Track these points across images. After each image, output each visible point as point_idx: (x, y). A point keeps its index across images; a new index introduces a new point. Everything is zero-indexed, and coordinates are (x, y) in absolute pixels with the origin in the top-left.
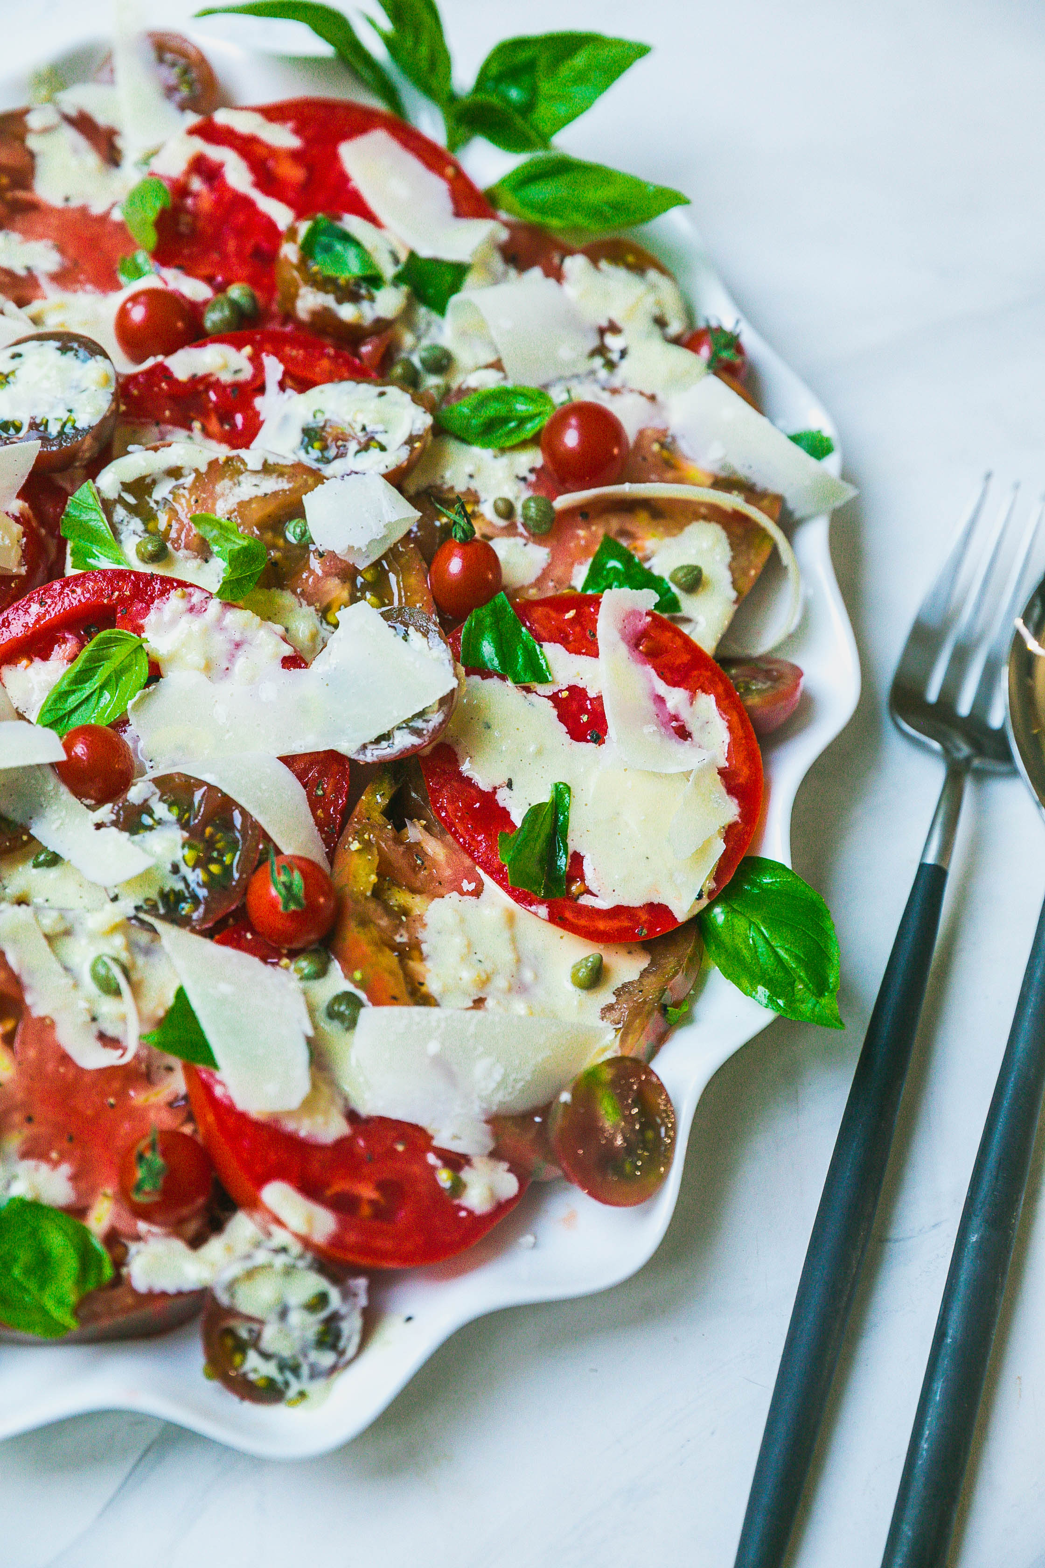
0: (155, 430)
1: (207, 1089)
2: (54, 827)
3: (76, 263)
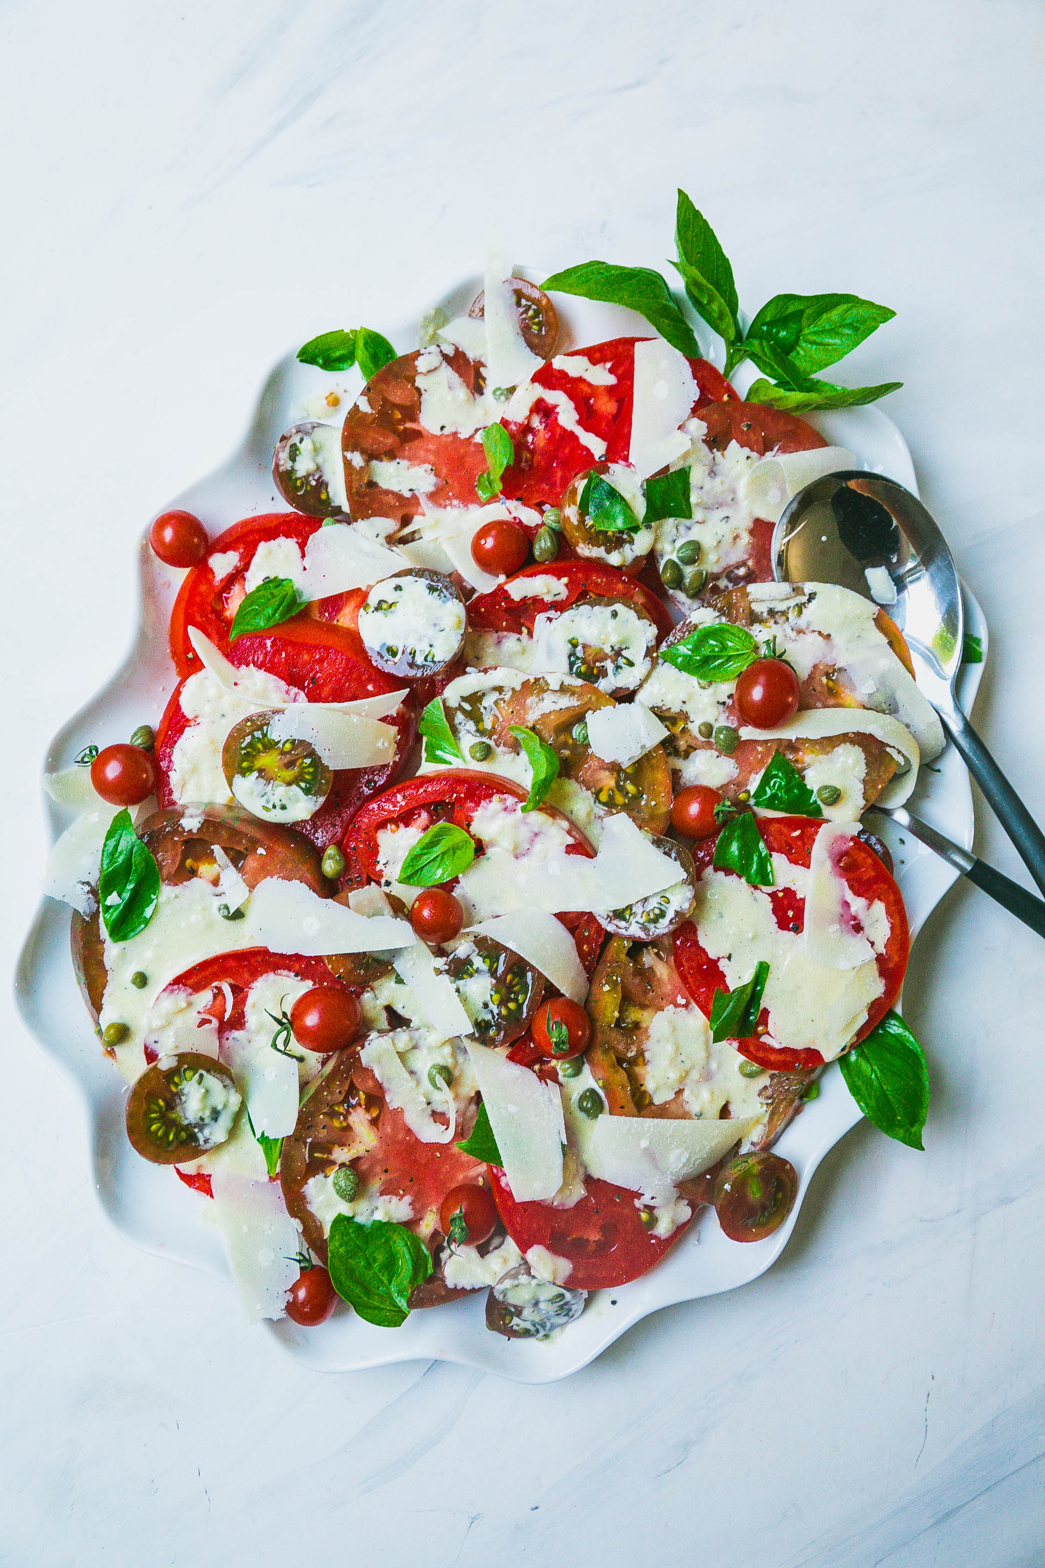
0: (494, 636)
1: (497, 1179)
2: (408, 966)
3: (447, 483)
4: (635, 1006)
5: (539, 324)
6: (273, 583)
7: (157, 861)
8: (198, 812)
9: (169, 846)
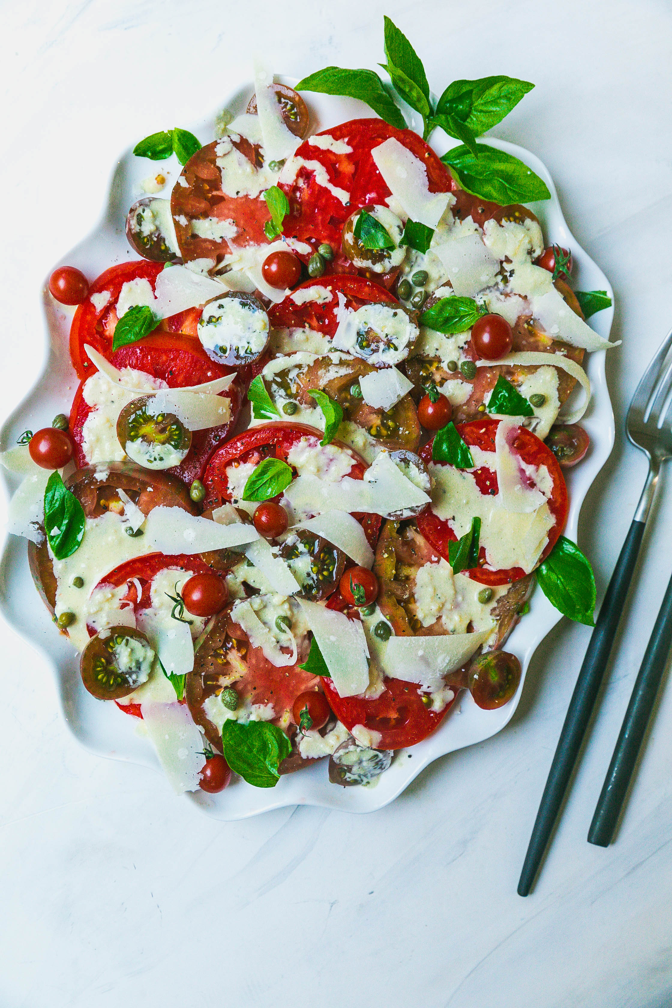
0: (287, 331)
1: (328, 686)
2: (255, 554)
3: (245, 230)
4: (405, 565)
5: (295, 114)
6: (135, 310)
7: (81, 503)
8: (105, 468)
9: (88, 492)
